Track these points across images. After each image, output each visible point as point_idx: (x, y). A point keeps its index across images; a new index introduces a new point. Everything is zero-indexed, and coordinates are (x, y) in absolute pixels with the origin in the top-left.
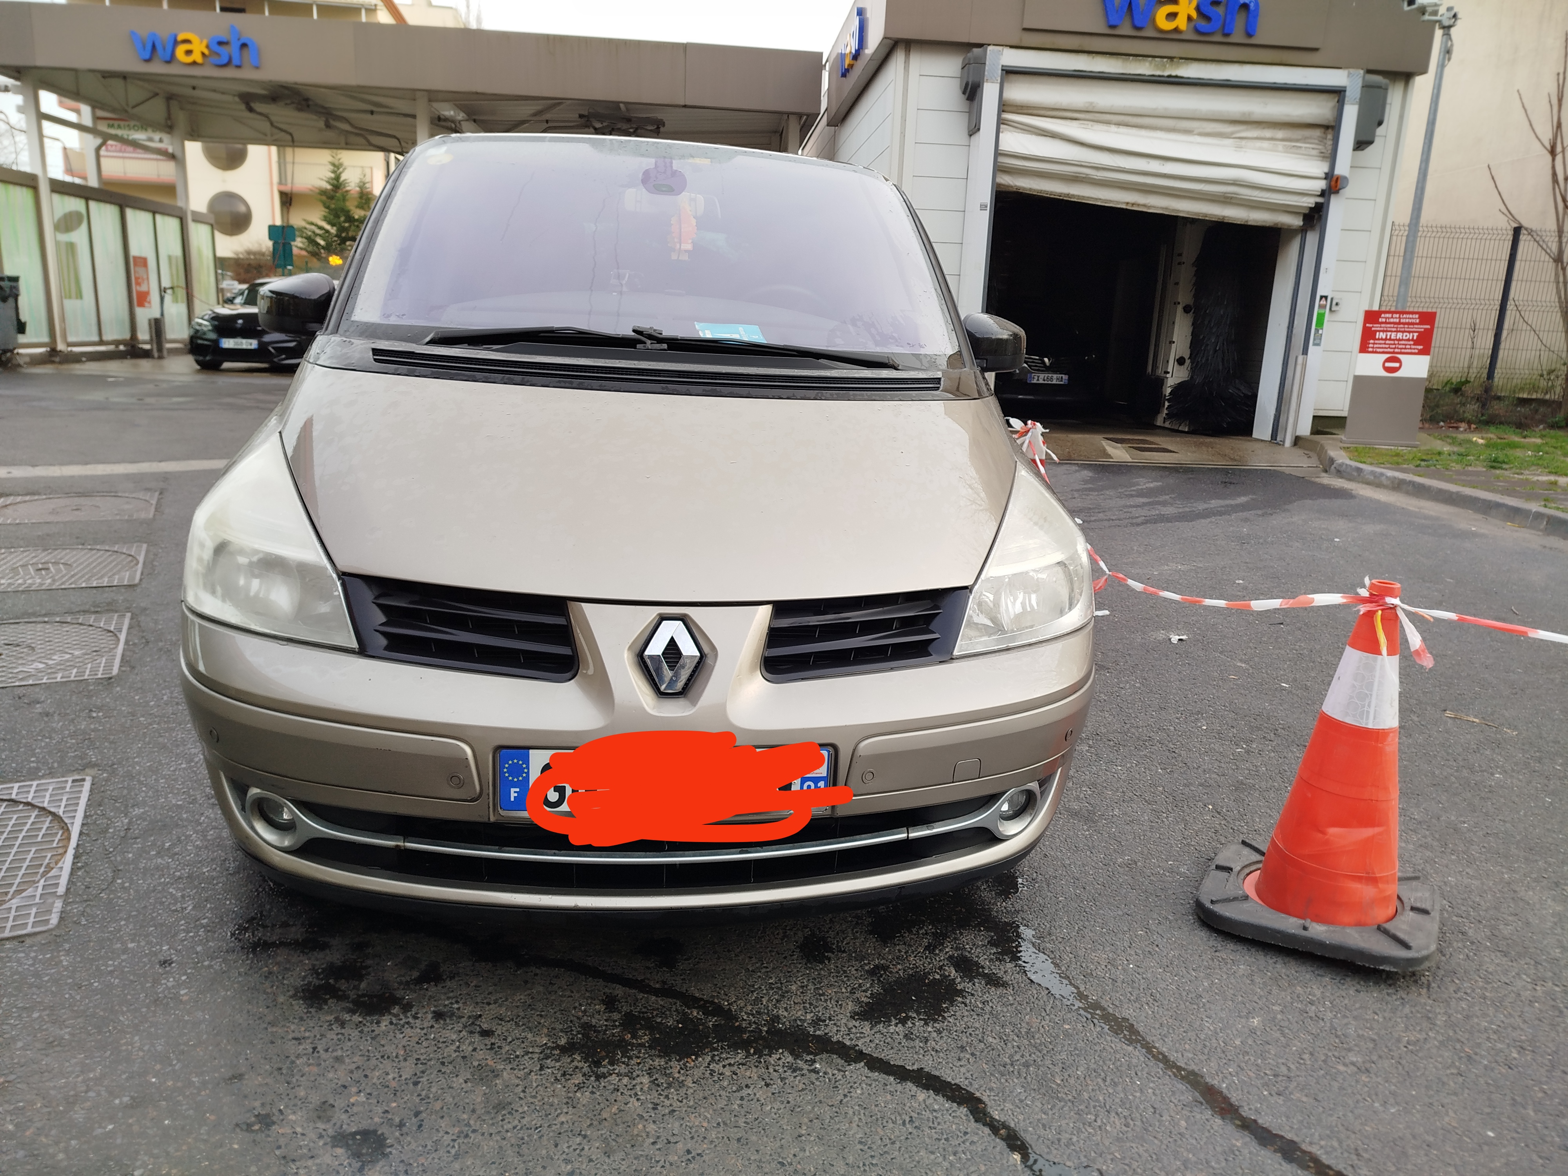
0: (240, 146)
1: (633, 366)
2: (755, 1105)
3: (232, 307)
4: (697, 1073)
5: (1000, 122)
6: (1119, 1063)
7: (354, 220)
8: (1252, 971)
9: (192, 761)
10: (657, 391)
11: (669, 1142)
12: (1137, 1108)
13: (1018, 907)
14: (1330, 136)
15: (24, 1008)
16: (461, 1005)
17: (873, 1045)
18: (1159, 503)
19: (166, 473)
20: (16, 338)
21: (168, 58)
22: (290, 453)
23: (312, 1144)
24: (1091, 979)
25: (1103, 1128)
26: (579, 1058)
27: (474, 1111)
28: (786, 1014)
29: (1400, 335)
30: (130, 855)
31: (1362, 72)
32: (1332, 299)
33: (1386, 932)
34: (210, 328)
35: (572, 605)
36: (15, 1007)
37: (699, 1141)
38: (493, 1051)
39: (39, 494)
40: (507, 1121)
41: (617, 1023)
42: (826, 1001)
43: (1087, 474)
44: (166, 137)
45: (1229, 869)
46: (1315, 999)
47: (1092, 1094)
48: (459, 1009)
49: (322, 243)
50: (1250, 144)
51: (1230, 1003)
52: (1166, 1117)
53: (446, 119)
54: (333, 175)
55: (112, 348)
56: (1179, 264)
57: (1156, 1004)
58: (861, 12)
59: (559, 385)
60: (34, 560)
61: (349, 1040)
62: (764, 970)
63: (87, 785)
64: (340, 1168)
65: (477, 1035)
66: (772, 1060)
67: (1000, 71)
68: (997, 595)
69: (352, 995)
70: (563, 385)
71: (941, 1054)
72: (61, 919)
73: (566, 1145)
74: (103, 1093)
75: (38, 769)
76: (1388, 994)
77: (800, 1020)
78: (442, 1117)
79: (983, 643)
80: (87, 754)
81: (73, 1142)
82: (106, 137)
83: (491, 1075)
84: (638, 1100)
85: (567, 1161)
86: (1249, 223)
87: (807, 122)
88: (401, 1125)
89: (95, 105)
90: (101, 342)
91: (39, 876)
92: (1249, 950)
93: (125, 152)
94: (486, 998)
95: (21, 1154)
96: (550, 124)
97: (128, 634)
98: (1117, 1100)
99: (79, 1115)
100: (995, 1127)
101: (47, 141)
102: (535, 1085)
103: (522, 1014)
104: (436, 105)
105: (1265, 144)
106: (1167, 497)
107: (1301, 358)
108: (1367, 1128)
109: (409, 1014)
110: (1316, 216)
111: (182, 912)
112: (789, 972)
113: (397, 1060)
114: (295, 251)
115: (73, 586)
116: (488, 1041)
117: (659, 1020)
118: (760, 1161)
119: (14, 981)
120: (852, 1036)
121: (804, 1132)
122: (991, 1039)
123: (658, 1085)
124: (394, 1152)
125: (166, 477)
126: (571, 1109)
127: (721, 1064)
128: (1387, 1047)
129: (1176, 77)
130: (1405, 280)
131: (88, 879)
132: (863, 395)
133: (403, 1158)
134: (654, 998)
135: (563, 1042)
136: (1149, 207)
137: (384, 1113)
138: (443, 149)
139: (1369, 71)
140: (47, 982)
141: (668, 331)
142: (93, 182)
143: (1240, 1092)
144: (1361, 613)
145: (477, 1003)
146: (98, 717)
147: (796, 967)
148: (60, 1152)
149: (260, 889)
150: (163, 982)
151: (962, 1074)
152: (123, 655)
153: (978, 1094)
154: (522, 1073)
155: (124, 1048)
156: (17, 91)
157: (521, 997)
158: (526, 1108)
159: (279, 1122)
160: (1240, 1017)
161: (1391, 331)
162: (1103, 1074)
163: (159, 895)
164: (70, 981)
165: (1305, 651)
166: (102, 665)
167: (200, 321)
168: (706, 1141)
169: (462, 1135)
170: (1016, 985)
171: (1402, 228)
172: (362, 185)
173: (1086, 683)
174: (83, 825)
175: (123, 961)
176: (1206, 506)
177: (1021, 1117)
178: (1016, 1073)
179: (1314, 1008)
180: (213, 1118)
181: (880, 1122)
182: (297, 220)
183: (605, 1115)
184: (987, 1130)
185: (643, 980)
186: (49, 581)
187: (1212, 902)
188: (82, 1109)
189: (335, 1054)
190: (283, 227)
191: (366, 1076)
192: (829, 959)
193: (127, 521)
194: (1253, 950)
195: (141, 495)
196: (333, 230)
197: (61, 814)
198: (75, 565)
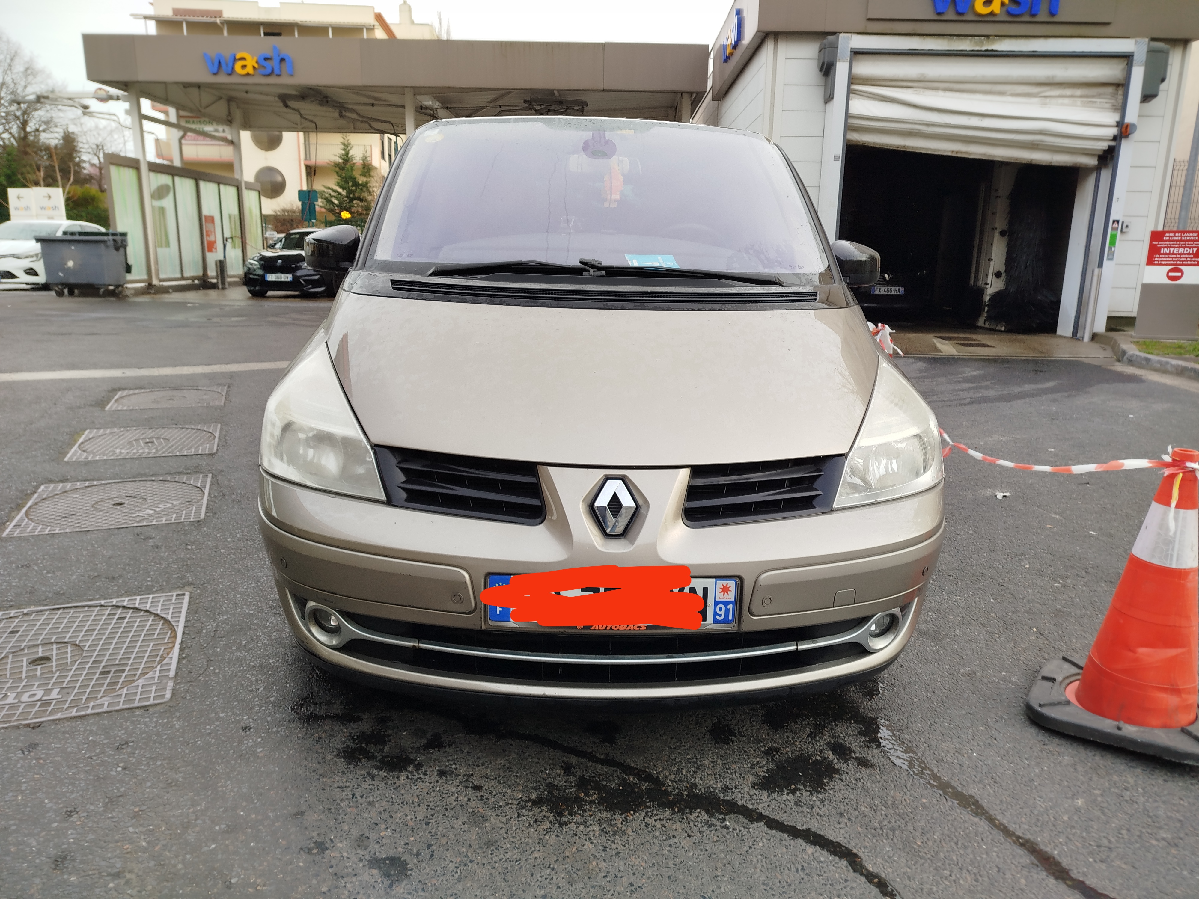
0: (277, 133)
1: (581, 289)
2: (680, 851)
3: (274, 251)
4: (636, 825)
5: (850, 92)
6: (967, 831)
7: (359, 185)
8: (1075, 761)
9: (259, 581)
10: (600, 307)
11: (617, 877)
12: (984, 867)
13: (880, 705)
14: (1120, 92)
15: (151, 758)
16: (458, 766)
17: (770, 809)
18: (981, 387)
19: (232, 372)
20: (125, 277)
21: (229, 71)
22: (333, 356)
23: (354, 866)
24: (942, 764)
25: (957, 881)
26: (546, 810)
27: (470, 846)
28: (701, 782)
29: (1181, 250)
30: (219, 650)
31: (1147, 40)
32: (1123, 223)
33: (1189, 734)
34: (259, 266)
35: (540, 468)
36: (145, 756)
37: (640, 877)
38: (483, 802)
39: (144, 388)
40: (495, 854)
41: (573, 784)
42: (732, 773)
43: (922, 365)
44: (227, 129)
45: (1053, 680)
46: (1129, 786)
47: (947, 854)
48: (456, 769)
49: (336, 202)
50: (1054, 101)
51: (1058, 786)
52: (1008, 875)
53: (427, 108)
54: (343, 152)
55: (189, 282)
56: (997, 197)
57: (996, 785)
58: (739, 13)
59: (527, 304)
60: (144, 436)
61: (378, 789)
62: (682, 748)
63: (187, 598)
64: (376, 885)
65: (470, 789)
66: (693, 816)
67: (849, 53)
68: (866, 460)
69: (379, 756)
70: (530, 304)
71: (824, 819)
72: (173, 694)
73: (539, 875)
74: (207, 821)
75: (153, 586)
76: (1192, 784)
77: (713, 788)
78: (448, 850)
79: (856, 499)
80: (185, 576)
81: (188, 856)
82: (186, 130)
83: (482, 819)
84: (591, 843)
85: (541, 887)
86: (1053, 164)
87: (696, 98)
88: (418, 854)
89: (179, 107)
90: (183, 278)
91: (156, 663)
92: (1071, 744)
93: (198, 140)
94: (475, 761)
95: (152, 864)
96: (502, 109)
97: (210, 489)
98: (968, 860)
99: (191, 837)
100: (870, 877)
101: (145, 135)
102: (514, 828)
103: (503, 775)
104: (419, 98)
105: (1066, 101)
106: (989, 383)
107: (1097, 271)
108: (1178, 891)
109: (420, 772)
110: (1109, 157)
111: (256, 692)
112: (702, 750)
113: (413, 806)
114: (317, 208)
115: (171, 454)
116: (479, 794)
117: (605, 783)
118: (687, 894)
119: (143, 738)
120: (753, 801)
121: (719, 874)
122: (863, 808)
123: (606, 833)
124: (414, 874)
125: (231, 375)
126: (541, 847)
127: (653, 819)
128: (1192, 826)
129: (992, 51)
130: (1186, 204)
131: (190, 666)
132: (757, 306)
133: (421, 879)
134: (600, 766)
135: (534, 796)
136: (971, 154)
137: (405, 845)
138: (437, 130)
139: (1153, 39)
140: (166, 739)
141: (606, 262)
142: (177, 163)
143: (1069, 858)
144: (1165, 475)
145: (469, 765)
146: (192, 549)
147: (707, 747)
148: (179, 863)
149: (311, 676)
150: (245, 742)
151: (841, 834)
152: (207, 505)
153: (855, 851)
154: (504, 819)
155: (220, 789)
156: (125, 99)
157: (501, 761)
158: (509, 846)
159: (330, 848)
160: (1067, 798)
161: (1174, 247)
162: (955, 839)
163: (240, 679)
164: (181, 739)
165: (1108, 505)
166: (193, 511)
167: (252, 261)
168: (644, 877)
169: (463, 864)
170: (881, 767)
171: (1182, 164)
172: (365, 159)
173: (939, 530)
174: (185, 627)
175: (217, 726)
176: (1020, 389)
177: (890, 870)
178: (885, 835)
179: (1128, 793)
180: (284, 843)
181: (778, 869)
182: (318, 186)
183: (567, 853)
184: (863, 879)
185: (591, 753)
186: (154, 451)
187: (1040, 705)
188: (193, 832)
189: (368, 799)
190: (309, 192)
191: (391, 817)
192: (733, 742)
193: (207, 407)
194: (1075, 745)
195: (215, 388)
196: (344, 193)
197: (169, 619)
198: (171, 440)
